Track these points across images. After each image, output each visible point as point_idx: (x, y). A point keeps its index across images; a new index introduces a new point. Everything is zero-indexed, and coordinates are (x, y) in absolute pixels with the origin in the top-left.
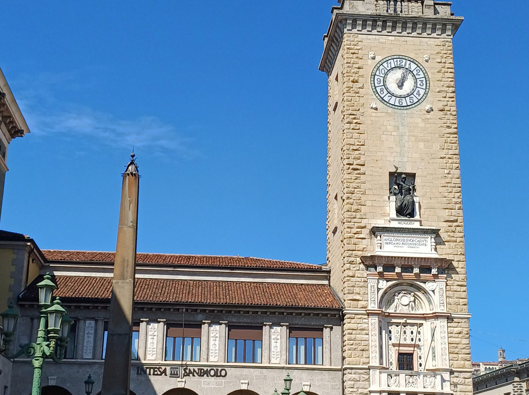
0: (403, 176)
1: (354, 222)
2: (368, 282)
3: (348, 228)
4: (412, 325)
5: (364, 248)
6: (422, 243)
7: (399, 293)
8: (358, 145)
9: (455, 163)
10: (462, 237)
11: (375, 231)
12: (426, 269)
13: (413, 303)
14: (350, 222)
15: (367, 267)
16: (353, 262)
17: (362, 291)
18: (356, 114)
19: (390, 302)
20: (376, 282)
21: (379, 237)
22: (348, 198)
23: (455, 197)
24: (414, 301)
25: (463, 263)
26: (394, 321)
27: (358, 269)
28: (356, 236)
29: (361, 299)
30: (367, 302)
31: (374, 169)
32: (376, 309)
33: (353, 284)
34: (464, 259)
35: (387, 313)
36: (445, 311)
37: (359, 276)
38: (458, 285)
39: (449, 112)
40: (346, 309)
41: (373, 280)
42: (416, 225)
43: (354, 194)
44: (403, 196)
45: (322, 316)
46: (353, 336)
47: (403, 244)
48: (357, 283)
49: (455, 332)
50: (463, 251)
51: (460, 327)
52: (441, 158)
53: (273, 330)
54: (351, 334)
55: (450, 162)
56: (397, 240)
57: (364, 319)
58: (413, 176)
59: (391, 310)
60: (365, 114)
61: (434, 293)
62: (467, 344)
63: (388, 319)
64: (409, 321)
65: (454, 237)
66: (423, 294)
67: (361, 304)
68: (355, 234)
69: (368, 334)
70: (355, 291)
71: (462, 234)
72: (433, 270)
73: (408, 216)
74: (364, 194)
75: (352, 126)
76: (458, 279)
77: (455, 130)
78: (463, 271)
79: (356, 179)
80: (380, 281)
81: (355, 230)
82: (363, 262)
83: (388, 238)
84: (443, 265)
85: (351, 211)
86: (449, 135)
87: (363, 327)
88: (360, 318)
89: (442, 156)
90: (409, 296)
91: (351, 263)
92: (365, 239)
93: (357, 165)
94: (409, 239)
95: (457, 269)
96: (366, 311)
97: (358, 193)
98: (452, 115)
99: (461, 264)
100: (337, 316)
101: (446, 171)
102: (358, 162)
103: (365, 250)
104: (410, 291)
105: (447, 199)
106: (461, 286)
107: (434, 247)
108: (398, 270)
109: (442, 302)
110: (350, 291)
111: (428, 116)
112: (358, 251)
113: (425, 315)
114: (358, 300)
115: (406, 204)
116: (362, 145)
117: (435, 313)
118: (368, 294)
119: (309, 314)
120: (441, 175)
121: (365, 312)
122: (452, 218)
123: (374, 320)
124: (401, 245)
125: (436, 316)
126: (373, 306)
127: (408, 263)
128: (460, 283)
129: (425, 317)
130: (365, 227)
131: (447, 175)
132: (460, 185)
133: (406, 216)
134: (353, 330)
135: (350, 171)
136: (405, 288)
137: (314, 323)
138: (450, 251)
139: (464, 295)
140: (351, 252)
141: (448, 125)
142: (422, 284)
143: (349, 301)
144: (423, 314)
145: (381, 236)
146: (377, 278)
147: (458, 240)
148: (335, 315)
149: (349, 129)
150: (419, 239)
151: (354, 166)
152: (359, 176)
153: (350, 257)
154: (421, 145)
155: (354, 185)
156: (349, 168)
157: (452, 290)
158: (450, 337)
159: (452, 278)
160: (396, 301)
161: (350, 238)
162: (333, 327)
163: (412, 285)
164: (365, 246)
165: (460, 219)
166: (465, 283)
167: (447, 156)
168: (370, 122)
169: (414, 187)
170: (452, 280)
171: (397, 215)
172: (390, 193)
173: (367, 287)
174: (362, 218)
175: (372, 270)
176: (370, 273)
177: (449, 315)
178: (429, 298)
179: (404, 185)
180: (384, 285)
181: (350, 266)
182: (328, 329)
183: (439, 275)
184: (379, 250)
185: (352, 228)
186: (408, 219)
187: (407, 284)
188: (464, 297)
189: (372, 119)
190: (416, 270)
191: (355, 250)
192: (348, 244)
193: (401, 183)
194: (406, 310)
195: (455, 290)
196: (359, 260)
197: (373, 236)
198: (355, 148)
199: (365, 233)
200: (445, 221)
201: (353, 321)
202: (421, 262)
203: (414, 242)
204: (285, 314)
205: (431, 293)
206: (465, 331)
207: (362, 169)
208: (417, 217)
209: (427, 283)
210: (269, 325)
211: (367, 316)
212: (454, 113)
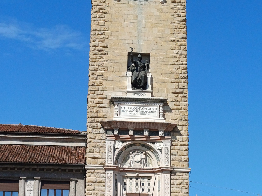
0: (139, 56)
1: (97, 94)
2: (106, 143)
3: (92, 98)
4: (144, 178)
5: (104, 115)
6: (152, 110)
7: (133, 152)
8: (103, 31)
9: (183, 45)
10: (186, 106)
11: (114, 101)
12: (154, 132)
13: (144, 160)
14: (94, 94)
15: (106, 130)
16: (95, 126)
17: (102, 150)
18: (102, 5)
19: (125, 159)
20: (113, 143)
21: (116, 106)
22: (93, 74)
23: (182, 72)
24: (146, 159)
25: (186, 126)
26: (128, 174)
27: (98, 132)
28: (98, 105)
29: (100, 157)
30: (105, 159)
31: (115, 50)
32: (112, 165)
33: (94, 144)
34: (187, 124)
35: (121, 168)
36: (169, 166)
37: (99, 138)
38: (181, 145)
39: (179, 4)
40: (88, 165)
41: (110, 141)
42: (148, 96)
43: (98, 70)
44: (138, 73)
45: (68, 171)
46: (92, 188)
47: (136, 111)
48: (97, 144)
49: (177, 183)
50: (185, 117)
51: (181, 179)
52: (172, 41)
53: (27, 184)
54: (91, 185)
55: (179, 44)
56: (131, 108)
57: (102, 173)
58: (148, 56)
59: (126, 166)
60: (110, 5)
61: (161, 152)
62: (187, 193)
63: (123, 174)
64: (140, 175)
65: (179, 105)
66: (153, 152)
67: (100, 161)
68: (97, 103)
69: (104, 186)
70: (95, 151)
71: (186, 103)
72: (160, 133)
73: (141, 89)
74: (106, 70)
75: (99, 15)
76: (181, 140)
77: (184, 18)
78: (186, 133)
79: (100, 59)
80: (116, 142)
81: (97, 101)
82: (103, 127)
83: (124, 107)
84: (169, 129)
85: (94, 85)
86: (178, 22)
87: (101, 180)
88: (99, 173)
89: (172, 39)
90: (141, 154)
91: (93, 127)
92: (105, 107)
93: (101, 47)
94: (142, 107)
95: (181, 132)
96: (103, 166)
97: (101, 70)
98: (182, 6)
99: (185, 128)
100: (81, 171)
101: (175, 52)
102: (103, 44)
103: (105, 116)
104: (142, 150)
105: (175, 75)
106: (184, 145)
107: (162, 114)
108: (131, 133)
109: (167, 159)
110: (91, 151)
111: (163, 6)
112: (99, 117)
113: (153, 170)
114: (97, 158)
115: (139, 79)
116: (106, 31)
117: (161, 168)
118: (106, 153)
119: (58, 170)
120: (171, 55)
121: (102, 168)
122: (178, 90)
123: (110, 175)
124: (135, 112)
125: (162, 171)
126: (110, 163)
127: (139, 127)
128: (183, 143)
129: (153, 172)
130: (106, 98)
131: (176, 55)
132: (186, 63)
133: (140, 89)
134: (92, 182)
135: (95, 52)
136: (138, 147)
137: (62, 177)
138: (175, 117)
139: (185, 153)
140: (94, 118)
141: (178, 13)
142: (151, 145)
143: (90, 159)
144: (152, 169)
145: (118, 105)
146: (114, 139)
147: (183, 108)
148: (79, 170)
149: (96, 17)
150: (150, 108)
151: (99, 48)
152: (102, 56)
153: (92, 122)
154: (156, 30)
155: (98, 63)
156: (94, 50)
157: (176, 149)
158: (173, 187)
159: (176, 139)
160: (131, 158)
161: (93, 107)
162: (78, 180)
163: (143, 145)
164: (105, 114)
165: (185, 91)
166: (186, 143)
167: (177, 39)
168: (114, 12)
169: (148, 65)
170: (177, 141)
171: (132, 88)
172: (128, 70)
173: (106, 147)
174: (104, 91)
175: (110, 133)
176: (108, 135)
177: (172, 169)
178: (157, 155)
179: (139, 63)
180: (120, 145)
181: (92, 130)
182: (74, 182)
183: (166, 137)
184: (116, 116)
185: (95, 99)
186: (141, 91)
187: (139, 145)
188: (185, 154)
189: (115, 9)
190: (146, 133)
191: (97, 117)
192: (91, 112)
193: (138, 61)
194: (138, 166)
195: (178, 149)
196: (100, 125)
197: (112, 105)
198: (100, 33)
199: (106, 102)
200: (172, 93)
201: (93, 175)
202: (150, 126)
203: (146, 110)
204: (38, 170)
205: (159, 151)
206: (185, 182)
207: (106, 50)
208: (149, 89)
209: (155, 143)
210: (24, 179)
211: (104, 171)
212: (184, 4)
